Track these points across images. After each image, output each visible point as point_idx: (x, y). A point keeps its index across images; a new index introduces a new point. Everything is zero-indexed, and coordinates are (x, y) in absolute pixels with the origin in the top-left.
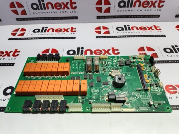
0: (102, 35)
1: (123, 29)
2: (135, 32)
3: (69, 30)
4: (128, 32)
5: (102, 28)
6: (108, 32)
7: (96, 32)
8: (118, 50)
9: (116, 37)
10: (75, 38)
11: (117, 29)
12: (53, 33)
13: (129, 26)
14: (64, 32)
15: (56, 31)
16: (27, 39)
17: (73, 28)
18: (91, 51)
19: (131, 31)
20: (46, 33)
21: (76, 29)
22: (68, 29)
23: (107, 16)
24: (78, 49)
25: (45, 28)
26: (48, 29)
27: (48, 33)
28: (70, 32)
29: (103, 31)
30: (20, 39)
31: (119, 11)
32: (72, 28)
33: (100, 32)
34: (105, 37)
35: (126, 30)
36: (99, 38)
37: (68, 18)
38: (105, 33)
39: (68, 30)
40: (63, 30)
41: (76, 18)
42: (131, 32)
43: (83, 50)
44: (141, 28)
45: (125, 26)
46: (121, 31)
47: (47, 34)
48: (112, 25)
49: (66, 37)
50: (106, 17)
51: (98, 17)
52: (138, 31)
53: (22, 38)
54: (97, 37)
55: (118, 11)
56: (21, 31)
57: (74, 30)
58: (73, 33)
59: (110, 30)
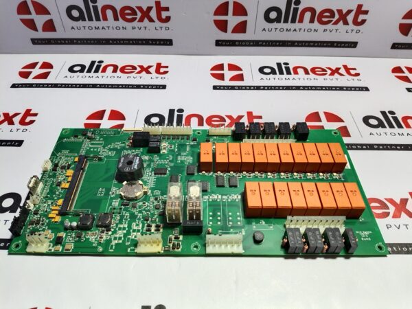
0: (227, 82)
1: (273, 72)
2: (301, 79)
3: (152, 70)
4: (284, 79)
5: (226, 67)
6: (240, 78)
7: (213, 75)
8: (261, 117)
9: (258, 88)
10: (164, 87)
11: (261, 70)
12: (114, 74)
13: (288, 64)
14: (139, 72)
15: (123, 70)
16: (55, 86)
17: (162, 65)
18: (200, 118)
19: (293, 76)
20: (100, 74)
21: (167, 67)
22: (150, 67)
23: (239, 41)
24: (171, 112)
25: (96, 64)
26: (103, 65)
27: (103, 74)
28: (154, 75)
29: (228, 74)
30: (38, 86)
31: (267, 29)
32: (159, 66)
33: (221, 77)
34: (233, 88)
36: (220, 89)
37: (150, 42)
38: (233, 79)
39: (150, 70)
40: (139, 69)
41: (169, 42)
42: (291, 79)
43: (182, 115)
44: (314, 70)
45: (279, 65)
46: (268, 76)
47: (100, 77)
48: (250, 62)
49: (144, 86)
50: (237, 43)
51: (219, 43)
52: (307, 76)
53: (43, 84)
54: (215, 88)
55: (264, 30)
56: (41, 68)
57: (162, 70)
58: (160, 76)
59: (245, 72)
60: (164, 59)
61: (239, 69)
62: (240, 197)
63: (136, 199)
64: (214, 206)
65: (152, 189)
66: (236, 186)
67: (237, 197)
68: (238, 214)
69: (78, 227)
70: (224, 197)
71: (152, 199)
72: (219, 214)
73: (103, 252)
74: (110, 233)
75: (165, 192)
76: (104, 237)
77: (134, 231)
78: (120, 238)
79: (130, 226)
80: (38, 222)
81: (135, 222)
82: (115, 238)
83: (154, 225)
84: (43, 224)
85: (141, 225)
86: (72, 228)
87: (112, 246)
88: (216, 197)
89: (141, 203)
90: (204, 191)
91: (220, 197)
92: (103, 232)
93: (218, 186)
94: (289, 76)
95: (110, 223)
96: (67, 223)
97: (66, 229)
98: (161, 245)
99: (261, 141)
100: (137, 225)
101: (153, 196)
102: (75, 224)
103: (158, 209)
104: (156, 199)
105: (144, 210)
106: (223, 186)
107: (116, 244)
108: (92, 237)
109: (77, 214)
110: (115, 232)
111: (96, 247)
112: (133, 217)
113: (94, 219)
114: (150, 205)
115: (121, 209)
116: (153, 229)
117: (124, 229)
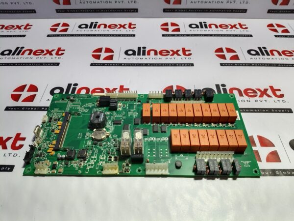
0: (170, 32)
1: (197, 27)
4: (203, 31)
5: (169, 24)
6: (178, 30)
7: (162, 29)
8: (190, 51)
9: (188, 35)
11: (190, 26)
12: (105, 29)
13: (206, 23)
14: (119, 28)
17: (132, 24)
19: (208, 29)
20: (97, 29)
21: (135, 25)
22: (125, 25)
25: (94, 24)
26: (98, 24)
27: (99, 29)
28: (128, 29)
29: (171, 28)
32: (130, 24)
33: (167, 30)
34: (174, 35)
35: (202, 27)
36: (166, 36)
38: (174, 31)
39: (125, 27)
40: (119, 26)
41: (136, 10)
45: (201, 23)
46: (194, 29)
48: (184, 22)
50: (176, 10)
51: (165, 10)
52: (217, 29)
54: (163, 35)
55: (192, 2)
57: (132, 27)
59: (181, 27)
60: (133, 21)
61: (177, 25)
62: (167, 139)
63: (101, 140)
64: (151, 145)
65: (112, 134)
66: (165, 132)
67: (166, 139)
68: (166, 150)
69: (66, 159)
70: (158, 139)
71: (112, 140)
72: (154, 149)
73: (81, 174)
74: (86, 162)
75: (120, 136)
76: (82, 164)
77: (101, 160)
78: (92, 165)
79: (98, 158)
80: (41, 155)
81: (102, 155)
82: (89, 165)
83: (113, 157)
84: (44, 157)
85: (105, 157)
86: (62, 159)
87: (87, 170)
88: (152, 139)
89: (105, 143)
90: (145, 135)
91: (155, 139)
92: (81, 161)
93: (154, 132)
94: (206, 29)
95: (86, 156)
96: (59, 156)
97: (58, 160)
98: (118, 169)
99: (183, 102)
100: (103, 157)
101: (113, 138)
102: (64, 156)
103: (116, 146)
104: (114, 140)
105: (107, 147)
106: (157, 132)
107: (90, 169)
108: (75, 164)
109: (65, 150)
110: (89, 161)
111: (78, 171)
112: (100, 152)
113: (75, 153)
114: (111, 144)
115: (92, 146)
116: (113, 159)
117: (95, 159)
